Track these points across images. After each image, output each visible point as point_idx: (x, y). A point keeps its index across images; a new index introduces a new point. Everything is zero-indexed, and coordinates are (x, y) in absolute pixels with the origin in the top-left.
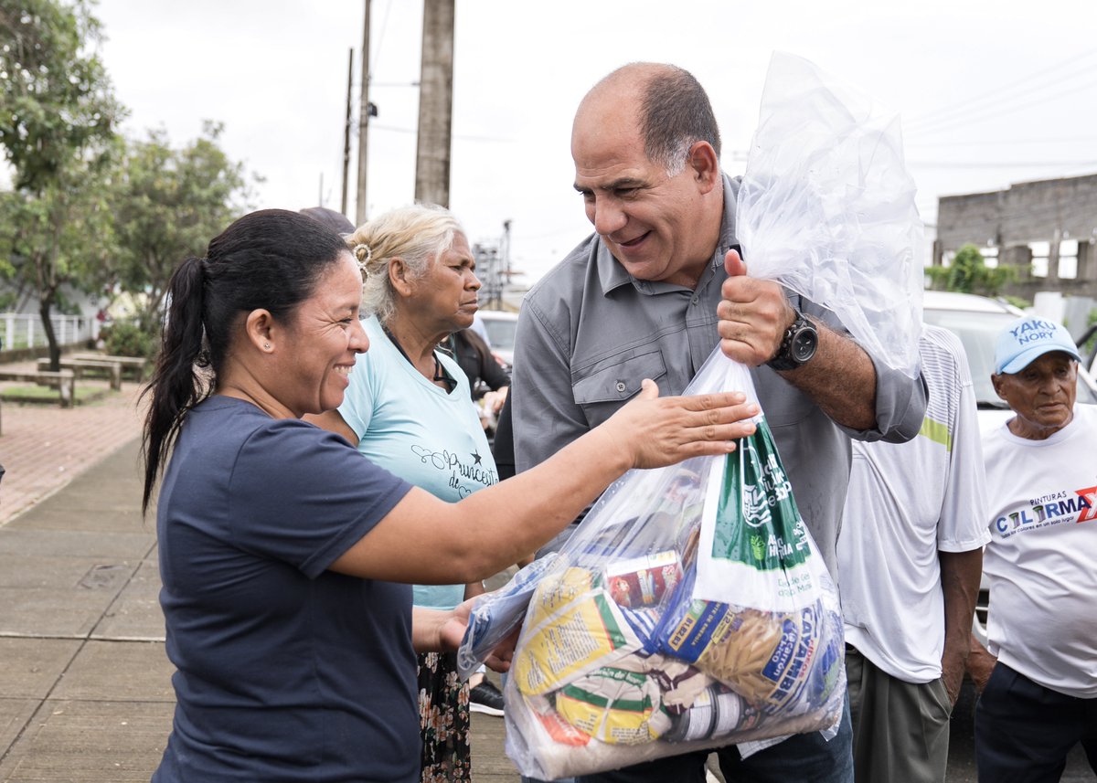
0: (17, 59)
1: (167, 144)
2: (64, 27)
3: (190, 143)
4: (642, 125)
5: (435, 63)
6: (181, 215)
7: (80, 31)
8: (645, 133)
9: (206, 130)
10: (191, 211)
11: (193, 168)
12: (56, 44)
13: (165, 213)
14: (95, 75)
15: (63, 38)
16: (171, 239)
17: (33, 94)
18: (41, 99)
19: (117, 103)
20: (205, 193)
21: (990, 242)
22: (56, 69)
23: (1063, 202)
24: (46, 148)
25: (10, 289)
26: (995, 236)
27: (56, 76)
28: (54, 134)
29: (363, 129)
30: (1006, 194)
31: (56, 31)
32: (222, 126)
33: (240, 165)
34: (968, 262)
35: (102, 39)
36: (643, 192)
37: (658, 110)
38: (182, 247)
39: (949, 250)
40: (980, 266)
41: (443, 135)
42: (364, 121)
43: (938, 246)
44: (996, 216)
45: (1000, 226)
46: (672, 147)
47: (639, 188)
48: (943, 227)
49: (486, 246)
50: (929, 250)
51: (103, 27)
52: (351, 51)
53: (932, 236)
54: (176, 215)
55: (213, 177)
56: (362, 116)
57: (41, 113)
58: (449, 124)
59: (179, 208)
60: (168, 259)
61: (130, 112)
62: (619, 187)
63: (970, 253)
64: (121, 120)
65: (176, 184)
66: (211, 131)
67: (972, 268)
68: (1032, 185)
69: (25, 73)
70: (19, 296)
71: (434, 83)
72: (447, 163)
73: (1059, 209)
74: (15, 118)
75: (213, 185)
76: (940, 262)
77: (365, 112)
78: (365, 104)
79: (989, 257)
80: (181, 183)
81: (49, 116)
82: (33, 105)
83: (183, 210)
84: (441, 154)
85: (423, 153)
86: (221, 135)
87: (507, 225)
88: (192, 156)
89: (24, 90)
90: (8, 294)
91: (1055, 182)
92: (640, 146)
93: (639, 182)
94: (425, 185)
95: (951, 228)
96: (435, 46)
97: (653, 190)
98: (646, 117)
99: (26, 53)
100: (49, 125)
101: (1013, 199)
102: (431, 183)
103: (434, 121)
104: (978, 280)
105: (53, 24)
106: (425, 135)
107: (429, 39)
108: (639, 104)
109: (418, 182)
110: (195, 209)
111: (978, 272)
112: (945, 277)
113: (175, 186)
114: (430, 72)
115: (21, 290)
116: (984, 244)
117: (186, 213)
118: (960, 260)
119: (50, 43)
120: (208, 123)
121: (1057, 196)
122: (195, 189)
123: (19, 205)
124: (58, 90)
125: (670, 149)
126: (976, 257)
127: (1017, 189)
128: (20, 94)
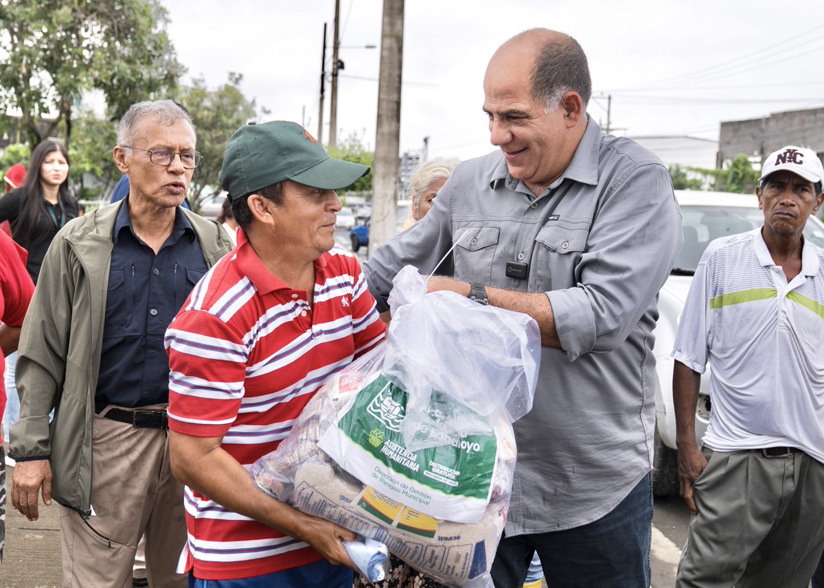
0: (114, 34)
1: (205, 89)
2: (144, 14)
3: (220, 88)
4: (532, 74)
5: (391, 36)
6: (214, 136)
7: (154, 17)
8: (533, 80)
9: (231, 79)
10: (221, 133)
11: (222, 104)
12: (139, 24)
13: (204, 134)
14: (163, 45)
15: (143, 21)
16: (208, 152)
17: (123, 57)
18: (129, 61)
19: (179, 64)
20: (230, 122)
21: (756, 153)
22: (139, 41)
23: (807, 125)
24: (132, 94)
25: (100, 184)
26: (759, 149)
27: (138, 45)
28: (137, 85)
29: (335, 77)
30: (768, 119)
31: (139, 16)
32: (241, 76)
33: (254, 102)
34: (741, 167)
35: (167, 21)
36: (525, 120)
37: (546, 65)
38: (215, 157)
39: (727, 158)
40: (749, 169)
41: (396, 85)
42: (335, 73)
43: (720, 155)
44: (761, 135)
45: (762, 143)
46: (551, 92)
47: (523, 118)
48: (723, 142)
49: (412, 154)
50: (714, 158)
51: (167, 13)
52: (325, 25)
53: (716, 149)
54: (211, 136)
55: (234, 110)
56: (334, 69)
57: (129, 71)
58: (400, 76)
59: (213, 131)
60: (205, 164)
61: (187, 69)
62: (510, 115)
63: (743, 161)
64: (182, 75)
65: (211, 115)
66: (234, 79)
67: (743, 171)
68: (785, 114)
69: (118, 44)
70: (106, 189)
71: (390, 49)
72: (398, 104)
73: (803, 131)
74: (110, 73)
75: (235, 116)
76: (721, 166)
77: (335, 66)
78: (335, 61)
79: (756, 163)
80: (214, 114)
81: (134, 73)
82: (123, 65)
83: (216, 133)
84: (394, 97)
85: (383, 96)
86: (241, 82)
87: (426, 140)
88: (221, 96)
89: (118, 55)
90: (99, 187)
91: (801, 112)
92: (529, 88)
93: (523, 113)
94: (384, 118)
95: (729, 143)
96: (392, 24)
97: (532, 121)
98: (537, 69)
99: (119, 30)
100: (133, 79)
101: (772, 124)
102: (388, 117)
103: (390, 75)
104: (748, 179)
105: (137, 12)
106: (384, 84)
107: (387, 19)
108: (533, 59)
109: (379, 116)
110: (224, 132)
111: (748, 173)
112: (725, 177)
113: (211, 117)
114: (388, 42)
115: (107, 184)
116: (752, 154)
117: (218, 135)
118: (735, 165)
119: (135, 24)
120: (232, 74)
121: (803, 122)
122: (224, 119)
123: (109, 130)
124: (140, 56)
125: (549, 94)
126: (746, 163)
127: (775, 117)
128: (115, 58)
